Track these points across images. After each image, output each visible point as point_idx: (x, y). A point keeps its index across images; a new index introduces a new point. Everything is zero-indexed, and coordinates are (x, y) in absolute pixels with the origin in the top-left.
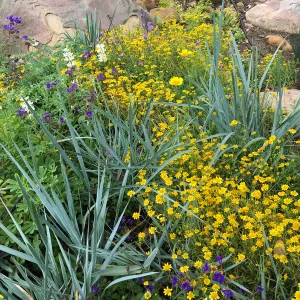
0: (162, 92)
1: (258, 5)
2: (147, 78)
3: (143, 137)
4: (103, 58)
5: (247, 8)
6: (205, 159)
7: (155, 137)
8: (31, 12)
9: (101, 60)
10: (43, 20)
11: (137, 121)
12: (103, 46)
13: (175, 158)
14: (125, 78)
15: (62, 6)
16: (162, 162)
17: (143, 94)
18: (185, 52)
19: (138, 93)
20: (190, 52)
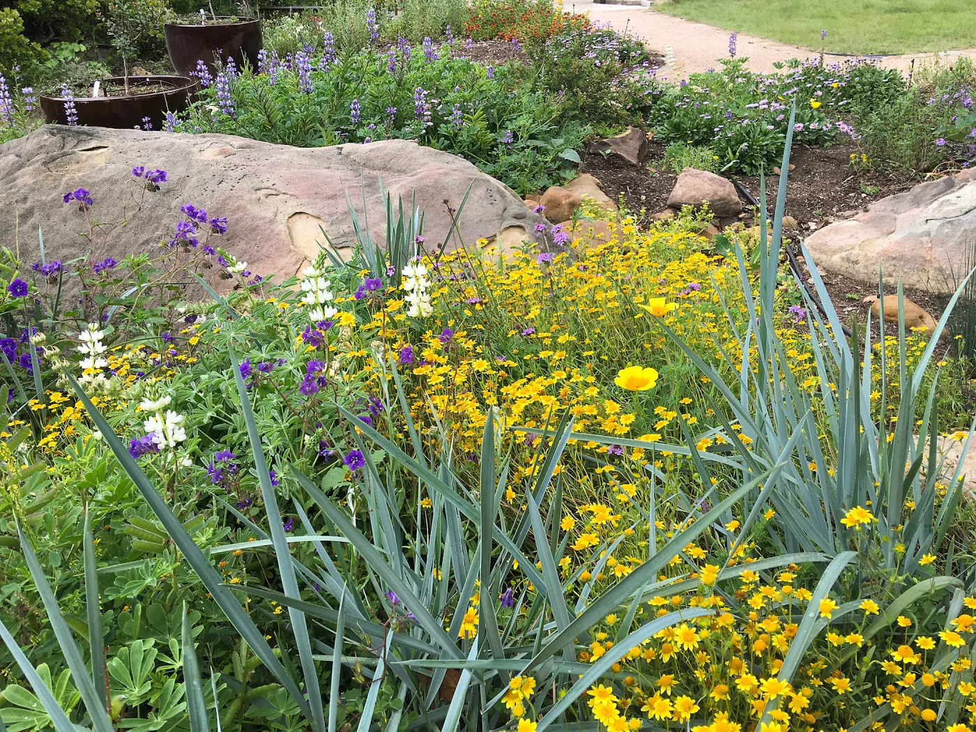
0: (590, 410)
1: (836, 224)
2: (544, 368)
3: (529, 547)
4: (420, 306)
5: (805, 231)
6: (758, 647)
7: (568, 551)
8: (255, 210)
9: (413, 312)
10: (281, 227)
11: (511, 495)
12: (422, 270)
13: (644, 634)
14: (481, 365)
15: (333, 197)
16: (597, 649)
17: (532, 412)
18: (657, 304)
19: (518, 408)
20: (672, 306)
